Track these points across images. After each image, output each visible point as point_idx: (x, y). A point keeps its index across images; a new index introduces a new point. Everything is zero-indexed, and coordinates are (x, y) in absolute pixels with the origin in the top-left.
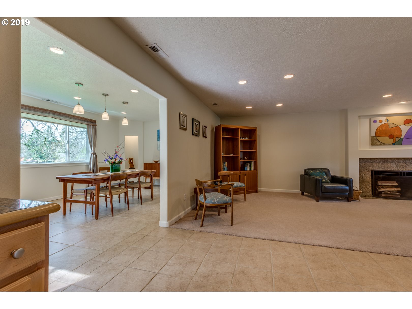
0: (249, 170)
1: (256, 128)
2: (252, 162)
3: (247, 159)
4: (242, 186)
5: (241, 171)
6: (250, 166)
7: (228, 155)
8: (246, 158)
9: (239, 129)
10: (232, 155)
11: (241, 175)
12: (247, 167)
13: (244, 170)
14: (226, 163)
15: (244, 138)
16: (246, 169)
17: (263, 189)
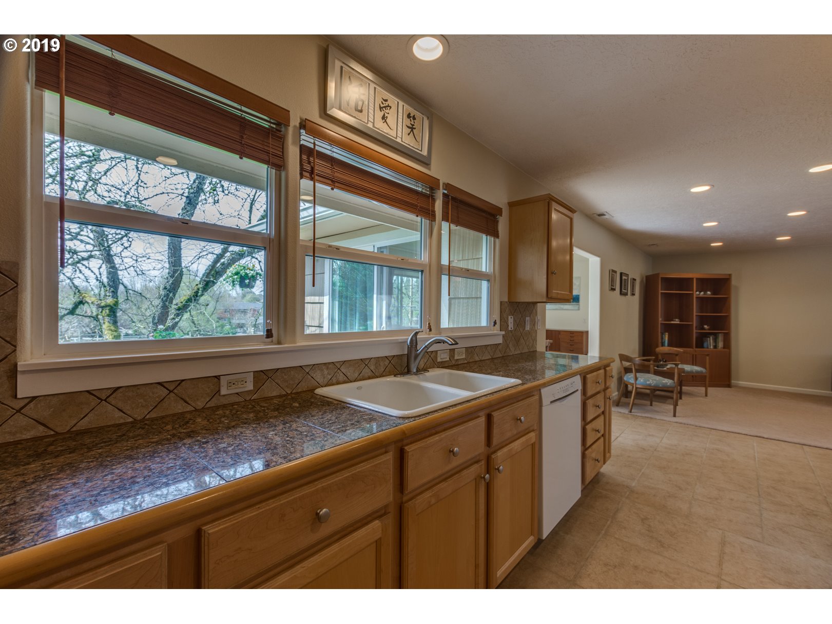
0: (712, 347)
1: (730, 275)
2: (720, 335)
3: (709, 329)
4: (701, 372)
5: (697, 349)
6: (715, 340)
7: (672, 322)
8: (706, 326)
9: (695, 280)
10: (678, 322)
11: (696, 355)
12: (709, 342)
13: (702, 347)
14: (667, 334)
15: (702, 293)
16: (705, 345)
17: (742, 383)
